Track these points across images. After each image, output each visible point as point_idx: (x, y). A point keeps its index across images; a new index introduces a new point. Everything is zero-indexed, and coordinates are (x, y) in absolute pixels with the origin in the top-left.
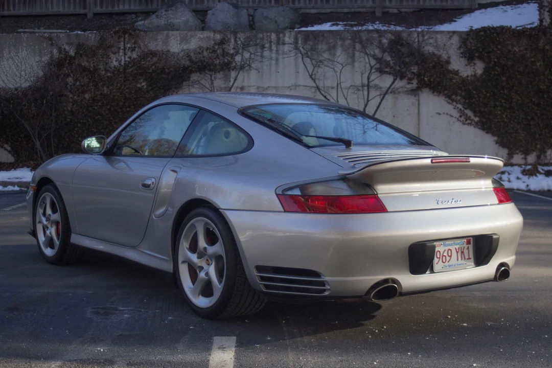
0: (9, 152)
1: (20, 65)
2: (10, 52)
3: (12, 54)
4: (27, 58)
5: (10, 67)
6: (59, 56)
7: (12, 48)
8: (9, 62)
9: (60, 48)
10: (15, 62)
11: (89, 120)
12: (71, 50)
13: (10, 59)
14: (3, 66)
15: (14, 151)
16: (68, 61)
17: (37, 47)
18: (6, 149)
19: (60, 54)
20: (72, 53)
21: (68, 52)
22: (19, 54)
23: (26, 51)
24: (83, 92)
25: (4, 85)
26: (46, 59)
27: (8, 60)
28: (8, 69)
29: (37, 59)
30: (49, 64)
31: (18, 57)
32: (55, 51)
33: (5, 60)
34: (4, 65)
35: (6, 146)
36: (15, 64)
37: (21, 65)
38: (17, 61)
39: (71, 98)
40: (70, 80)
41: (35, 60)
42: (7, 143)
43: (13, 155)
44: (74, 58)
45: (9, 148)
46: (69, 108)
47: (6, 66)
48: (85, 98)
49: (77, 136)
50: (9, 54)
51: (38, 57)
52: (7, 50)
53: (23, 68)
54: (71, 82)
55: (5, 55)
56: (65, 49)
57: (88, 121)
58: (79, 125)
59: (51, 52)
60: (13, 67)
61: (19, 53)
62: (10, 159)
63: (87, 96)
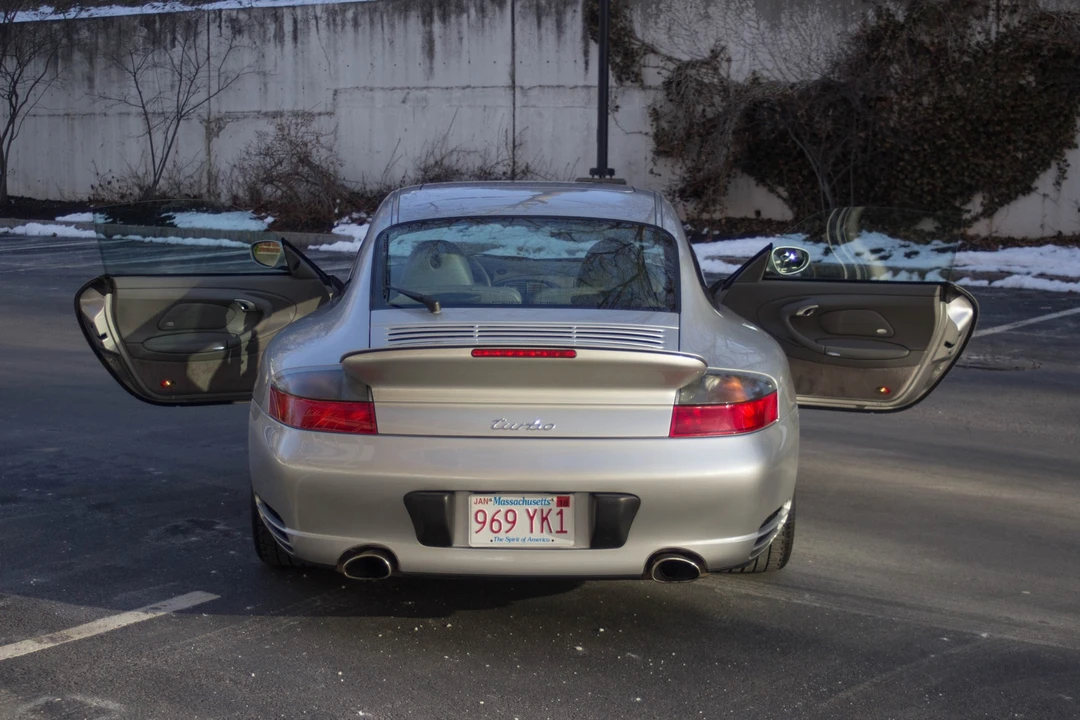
0: (784, 200)
1: (809, 41)
2: (791, 15)
3: (795, 18)
4: (821, 26)
5: (792, 43)
6: (877, 23)
7: (797, 8)
8: (791, 35)
9: (880, 7)
10: (801, 35)
11: (926, 147)
12: (900, 12)
13: (793, 30)
14: (780, 42)
15: (793, 201)
16: (889, 33)
17: (838, 6)
18: (779, 196)
19: (878, 18)
20: (900, 18)
21: (893, 16)
22: (807, 20)
23: (821, 13)
24: (918, 94)
25: (780, 77)
26: (854, 28)
27: (788, 30)
28: (788, 47)
29: (839, 28)
30: (857, 38)
31: (807, 25)
32: (871, 13)
33: (783, 30)
34: (782, 39)
35: (781, 190)
36: (800, 38)
37: (811, 40)
38: (803, 33)
39: (896, 103)
40: (895, 68)
41: (834, 32)
42: (783, 185)
43: (791, 208)
44: (902, 27)
45: (785, 194)
46: (892, 124)
47: (785, 41)
48: (921, 104)
49: (902, 177)
50: (791, 19)
51: (840, 26)
52: (786, 11)
53: (815, 45)
54: (897, 73)
55: (783, 21)
56: (888, 10)
57: (924, 150)
58: (907, 157)
59: (864, 15)
60: (797, 43)
61: (807, 16)
62: (788, 215)
63: (925, 100)
